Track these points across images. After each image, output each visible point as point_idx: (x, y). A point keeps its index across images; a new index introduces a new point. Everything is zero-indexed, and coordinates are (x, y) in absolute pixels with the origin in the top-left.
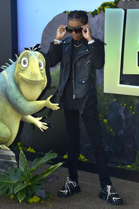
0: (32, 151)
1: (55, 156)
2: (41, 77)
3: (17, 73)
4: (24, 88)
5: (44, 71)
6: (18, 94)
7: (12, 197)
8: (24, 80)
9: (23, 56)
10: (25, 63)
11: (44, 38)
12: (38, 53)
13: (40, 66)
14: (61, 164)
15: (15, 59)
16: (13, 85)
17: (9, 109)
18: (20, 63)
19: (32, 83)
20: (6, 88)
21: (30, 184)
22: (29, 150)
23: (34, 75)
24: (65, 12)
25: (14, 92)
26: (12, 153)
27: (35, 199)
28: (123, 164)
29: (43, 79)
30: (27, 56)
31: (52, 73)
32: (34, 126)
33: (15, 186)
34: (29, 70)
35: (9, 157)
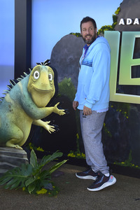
0: (41, 150)
1: (61, 154)
2: (50, 87)
3: (30, 84)
4: (36, 97)
5: (53, 82)
6: (30, 102)
7: (24, 189)
8: (36, 90)
9: (36, 70)
10: (37, 75)
11: (53, 55)
12: (48, 67)
13: (49, 78)
14: (65, 161)
15: (28, 73)
16: (26, 94)
17: (22, 114)
18: (33, 75)
19: (42, 93)
20: (20, 97)
21: (39, 178)
22: (39, 149)
23: (44, 85)
24: (71, 34)
25: (27, 100)
26: (24, 152)
27: (43, 191)
28: (118, 161)
29: (51, 88)
30: (39, 69)
31: (59, 84)
32: (43, 129)
33: (26, 179)
34: (40, 82)
35: (22, 155)
